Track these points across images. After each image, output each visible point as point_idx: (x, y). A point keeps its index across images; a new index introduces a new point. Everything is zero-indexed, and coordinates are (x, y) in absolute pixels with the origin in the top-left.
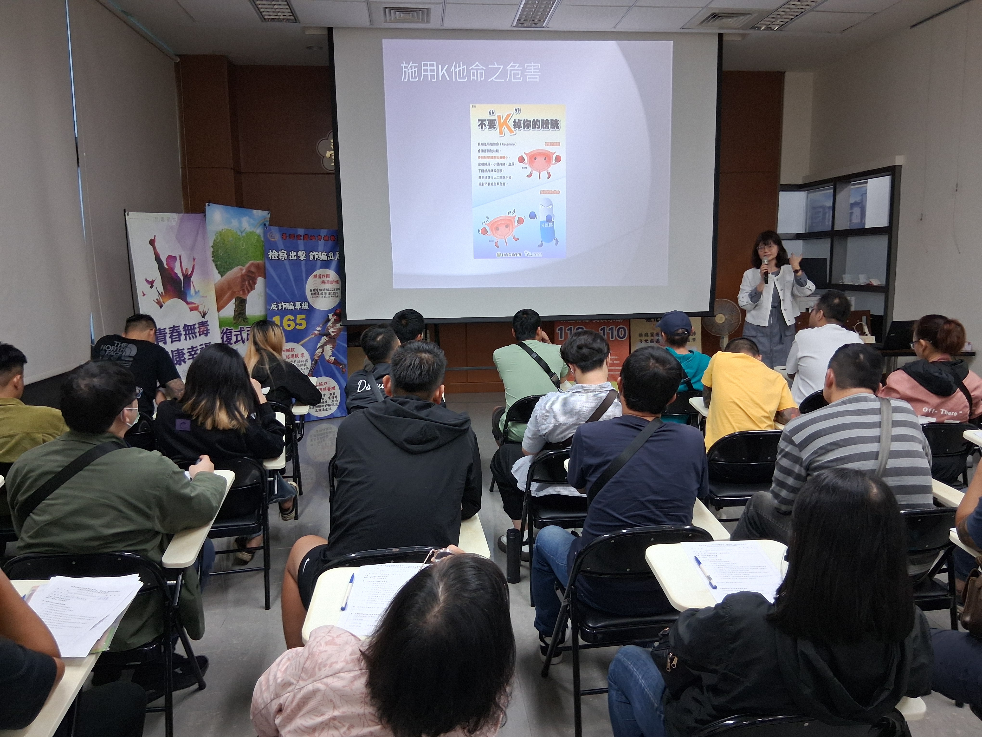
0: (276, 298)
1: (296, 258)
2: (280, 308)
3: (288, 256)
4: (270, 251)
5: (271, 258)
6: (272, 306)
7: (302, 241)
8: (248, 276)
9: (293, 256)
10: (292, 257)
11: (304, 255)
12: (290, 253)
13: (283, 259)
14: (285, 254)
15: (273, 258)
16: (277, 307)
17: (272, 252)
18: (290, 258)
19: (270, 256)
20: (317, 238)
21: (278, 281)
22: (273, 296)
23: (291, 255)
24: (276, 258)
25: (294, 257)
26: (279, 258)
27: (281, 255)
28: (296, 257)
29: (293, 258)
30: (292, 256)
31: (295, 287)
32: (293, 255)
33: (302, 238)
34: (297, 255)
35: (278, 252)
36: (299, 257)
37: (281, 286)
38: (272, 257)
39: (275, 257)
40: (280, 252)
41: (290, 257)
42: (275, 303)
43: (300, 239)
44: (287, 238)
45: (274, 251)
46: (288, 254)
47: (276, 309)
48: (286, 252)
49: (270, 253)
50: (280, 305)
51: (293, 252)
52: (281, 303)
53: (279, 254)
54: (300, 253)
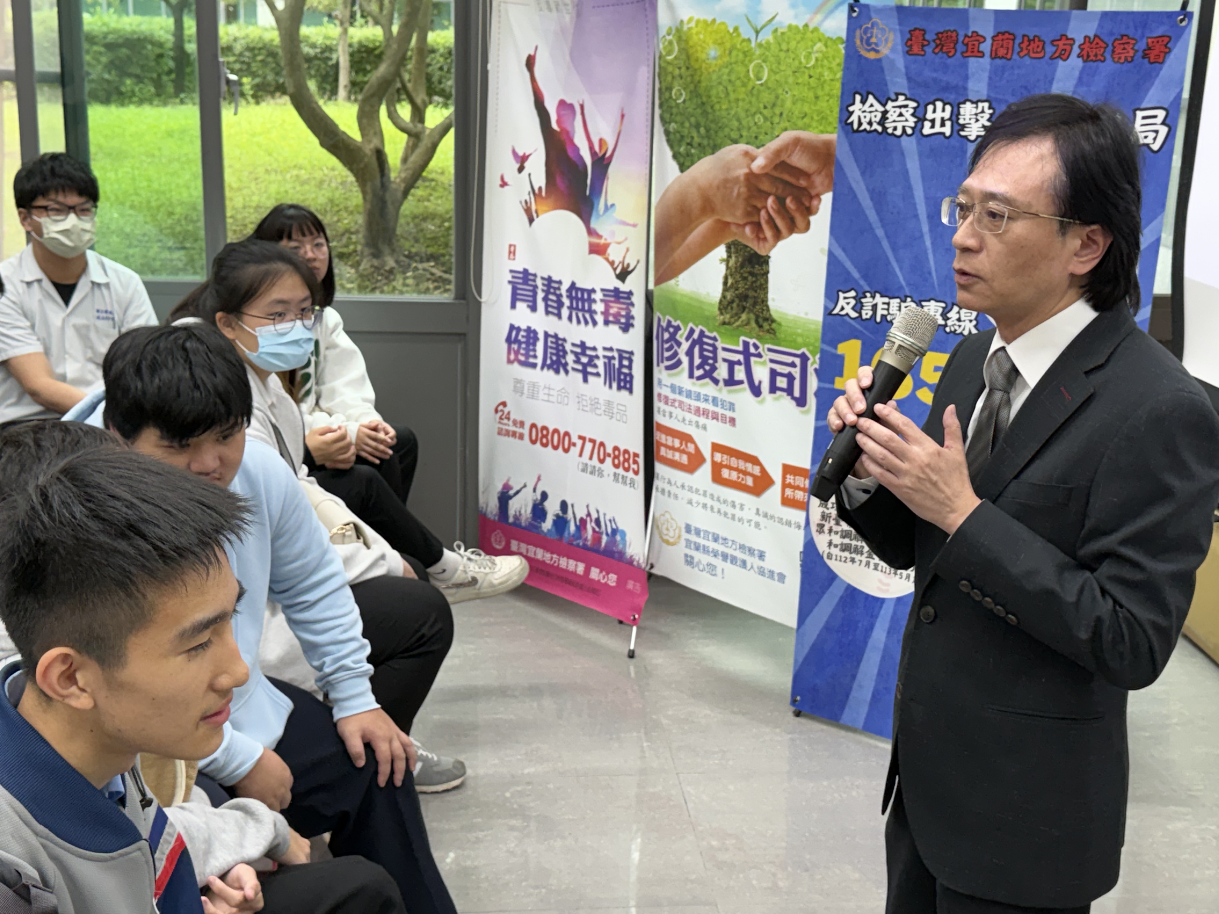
0: (856, 275)
1: (947, 130)
2: (867, 313)
3: (921, 119)
4: (858, 98)
5: (855, 126)
6: (842, 302)
7: (986, 61)
8: (774, 180)
9: (938, 123)
10: (933, 127)
11: (984, 120)
12: (930, 108)
13: (899, 132)
14: (908, 113)
15: (865, 126)
16: (858, 307)
17: (863, 102)
18: (927, 130)
19: (854, 118)
20: (1050, 49)
21: (872, 215)
22: (848, 265)
23: (930, 115)
24: (875, 126)
25: (943, 125)
26: (885, 129)
27: (892, 115)
28: (948, 124)
29: (938, 129)
30: (933, 121)
31: (928, 243)
32: (938, 115)
33: (986, 47)
34: (955, 116)
35: (884, 105)
36: (963, 127)
37: (880, 232)
38: (860, 124)
39: (870, 123)
40: (890, 105)
41: (927, 124)
42: (853, 294)
43: (982, 55)
44: (929, 50)
45: (871, 99)
46: (920, 114)
47: (854, 315)
48: (913, 104)
49: (857, 108)
50: (868, 301)
51: (939, 105)
52: (873, 297)
53: (885, 113)
54: (967, 110)
